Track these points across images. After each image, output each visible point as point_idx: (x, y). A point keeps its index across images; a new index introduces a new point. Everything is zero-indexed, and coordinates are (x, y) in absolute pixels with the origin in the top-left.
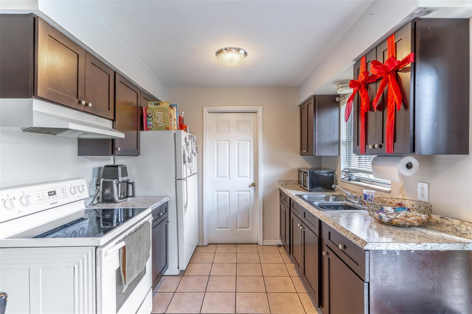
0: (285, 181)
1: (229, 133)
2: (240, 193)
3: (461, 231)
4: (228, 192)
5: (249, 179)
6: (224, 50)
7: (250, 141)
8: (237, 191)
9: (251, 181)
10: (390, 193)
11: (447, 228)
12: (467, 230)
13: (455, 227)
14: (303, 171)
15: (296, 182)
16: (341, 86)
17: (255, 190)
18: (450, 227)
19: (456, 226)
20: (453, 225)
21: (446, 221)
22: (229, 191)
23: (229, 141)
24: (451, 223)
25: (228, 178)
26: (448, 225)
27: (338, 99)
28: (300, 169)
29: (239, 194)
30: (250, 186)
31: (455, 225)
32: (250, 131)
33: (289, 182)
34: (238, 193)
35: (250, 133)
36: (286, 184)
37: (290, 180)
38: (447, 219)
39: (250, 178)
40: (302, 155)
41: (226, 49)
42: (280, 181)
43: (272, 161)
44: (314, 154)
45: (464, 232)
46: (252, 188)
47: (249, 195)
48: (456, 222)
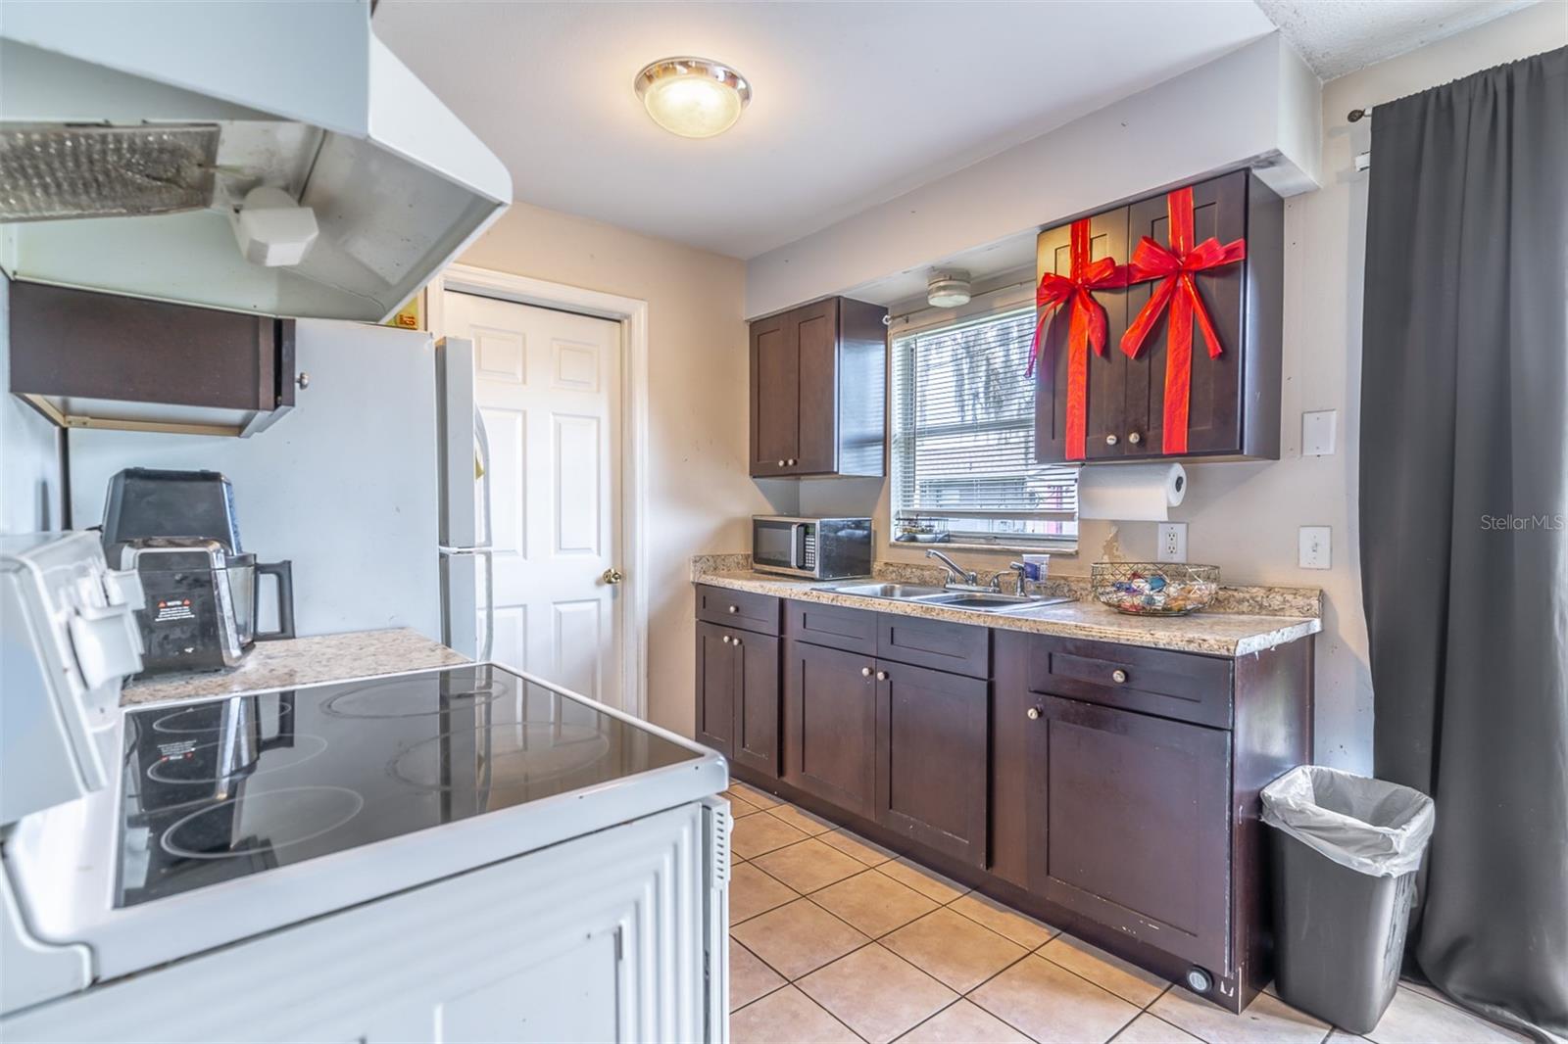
0: (713, 557)
1: (524, 381)
2: (562, 608)
3: (1270, 606)
4: (521, 610)
5: (596, 557)
6: (679, 67)
7: (598, 420)
8: (555, 603)
9: (603, 563)
10: (1078, 558)
11: (1240, 607)
12: (1285, 601)
13: (1256, 602)
14: (795, 523)
15: (741, 562)
16: (942, 284)
17: (615, 595)
18: (1246, 604)
19: (1259, 599)
20: (1252, 598)
21: (1236, 594)
22: (524, 606)
23: (525, 414)
24: (1248, 596)
25: (521, 553)
26: (1241, 601)
27: (887, 320)
28: (756, 518)
29: (560, 614)
30: (599, 583)
31: (1257, 596)
32: (599, 385)
33: (724, 560)
34: (556, 610)
35: (598, 391)
36: (715, 569)
37: (725, 556)
38: (1236, 590)
39: (599, 554)
40: (754, 477)
41: (685, 64)
42: (698, 559)
43: (680, 494)
44: (835, 470)
45: (1276, 608)
46: (608, 587)
47: (594, 614)
48: (1259, 593)
